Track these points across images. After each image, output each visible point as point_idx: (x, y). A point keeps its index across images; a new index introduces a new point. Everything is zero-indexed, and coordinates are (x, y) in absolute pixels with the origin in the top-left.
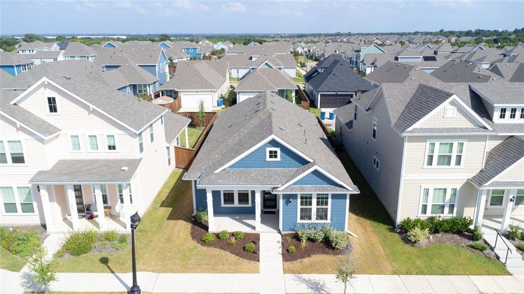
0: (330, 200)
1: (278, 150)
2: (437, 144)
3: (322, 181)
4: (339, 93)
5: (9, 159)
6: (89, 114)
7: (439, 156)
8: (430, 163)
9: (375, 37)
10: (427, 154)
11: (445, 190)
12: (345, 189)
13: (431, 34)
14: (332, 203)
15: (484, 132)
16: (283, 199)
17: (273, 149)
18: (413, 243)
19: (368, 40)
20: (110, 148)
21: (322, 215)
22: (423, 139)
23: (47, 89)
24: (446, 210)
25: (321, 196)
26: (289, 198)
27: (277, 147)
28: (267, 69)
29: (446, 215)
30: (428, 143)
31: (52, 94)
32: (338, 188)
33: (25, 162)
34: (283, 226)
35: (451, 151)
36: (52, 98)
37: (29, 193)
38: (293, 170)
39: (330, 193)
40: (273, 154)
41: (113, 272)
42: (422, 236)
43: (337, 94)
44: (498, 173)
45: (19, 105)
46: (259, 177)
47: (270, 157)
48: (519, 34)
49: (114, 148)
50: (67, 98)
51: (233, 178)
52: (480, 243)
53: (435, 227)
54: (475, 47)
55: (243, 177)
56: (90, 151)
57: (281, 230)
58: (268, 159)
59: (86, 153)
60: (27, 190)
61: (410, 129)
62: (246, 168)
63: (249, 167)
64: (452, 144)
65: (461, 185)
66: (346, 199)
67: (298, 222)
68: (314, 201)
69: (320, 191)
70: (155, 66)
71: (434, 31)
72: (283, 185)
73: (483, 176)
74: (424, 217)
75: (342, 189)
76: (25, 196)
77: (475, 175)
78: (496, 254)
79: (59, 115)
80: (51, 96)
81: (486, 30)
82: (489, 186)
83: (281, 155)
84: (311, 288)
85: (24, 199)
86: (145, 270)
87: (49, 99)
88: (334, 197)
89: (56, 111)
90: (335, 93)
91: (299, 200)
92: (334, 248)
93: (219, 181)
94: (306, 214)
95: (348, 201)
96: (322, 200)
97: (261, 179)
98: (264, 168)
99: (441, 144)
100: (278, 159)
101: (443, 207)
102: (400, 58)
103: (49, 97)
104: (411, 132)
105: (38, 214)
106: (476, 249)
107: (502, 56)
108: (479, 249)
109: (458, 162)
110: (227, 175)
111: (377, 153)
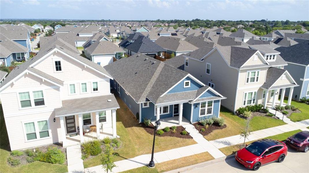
0: (213, 104)
1: (189, 81)
2: (250, 73)
3: (210, 95)
4: (148, 53)
5: (33, 103)
6: (82, 70)
7: (251, 78)
8: (248, 82)
9: (126, 23)
10: (247, 77)
11: (252, 93)
12: (220, 97)
13: (154, 21)
14: (214, 105)
15: (267, 66)
16: (194, 106)
17: (187, 81)
18: (246, 118)
19: (123, 24)
20: (94, 90)
21: (209, 111)
22: (246, 71)
23: (55, 56)
24: (252, 102)
25: (209, 102)
26: (196, 105)
27: (189, 80)
28: (105, 41)
29: (252, 104)
30: (247, 72)
31: (58, 59)
32: (217, 97)
33: (45, 104)
34: (193, 120)
35: (255, 76)
36: (58, 61)
37: (46, 124)
38: (196, 91)
39: (213, 100)
40: (187, 84)
41: (126, 159)
42: (249, 114)
43: (148, 54)
44: (273, 83)
45: (34, 67)
46: (183, 96)
47: (186, 86)
48: (195, 22)
49: (97, 89)
50: (68, 61)
51: (171, 99)
52: (267, 114)
53: (252, 109)
54: (186, 29)
55: (175, 97)
56: (82, 93)
57: (192, 122)
58: (185, 87)
59: (79, 95)
60: (45, 123)
61: (242, 67)
62: (174, 92)
63: (176, 92)
64: (255, 72)
65: (257, 90)
66: (219, 102)
67: (199, 117)
68: (207, 105)
69: (209, 100)
70: (26, 40)
71: (155, 20)
72: (195, 99)
73: (267, 85)
74: (244, 106)
75: (219, 97)
76: (42, 127)
77: (262, 85)
78: (277, 117)
79: (63, 72)
80: (58, 60)
81: (180, 20)
82: (270, 89)
83: (190, 84)
84: (226, 144)
85: (41, 129)
86: (142, 154)
87: (56, 62)
88: (215, 102)
89: (60, 69)
90: (147, 53)
91: (200, 106)
92: (220, 126)
93: (165, 101)
94: (203, 113)
95: (220, 103)
96: (210, 104)
97: (184, 97)
98: (183, 91)
99: (252, 72)
100: (189, 86)
101: (251, 100)
102: (161, 34)
103: (56, 61)
104: (242, 68)
105: (52, 137)
106: (269, 116)
107: (201, 33)
108: (270, 116)
109: (257, 81)
110: (167, 97)
111: (212, 80)
